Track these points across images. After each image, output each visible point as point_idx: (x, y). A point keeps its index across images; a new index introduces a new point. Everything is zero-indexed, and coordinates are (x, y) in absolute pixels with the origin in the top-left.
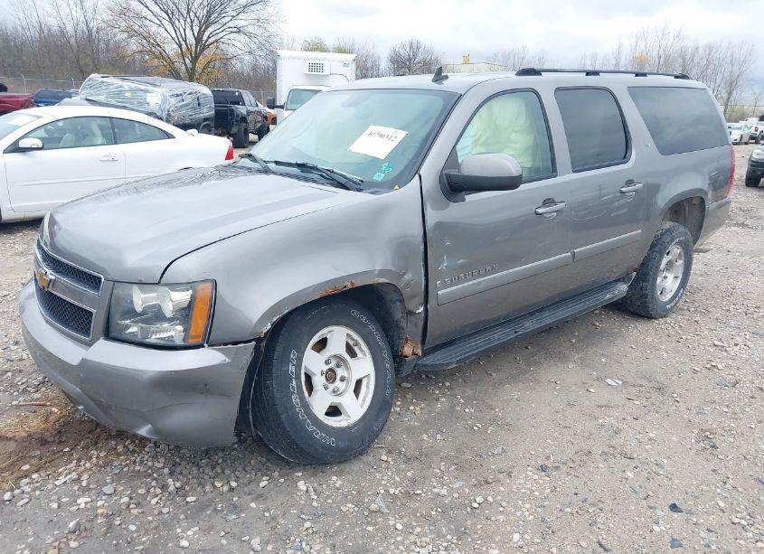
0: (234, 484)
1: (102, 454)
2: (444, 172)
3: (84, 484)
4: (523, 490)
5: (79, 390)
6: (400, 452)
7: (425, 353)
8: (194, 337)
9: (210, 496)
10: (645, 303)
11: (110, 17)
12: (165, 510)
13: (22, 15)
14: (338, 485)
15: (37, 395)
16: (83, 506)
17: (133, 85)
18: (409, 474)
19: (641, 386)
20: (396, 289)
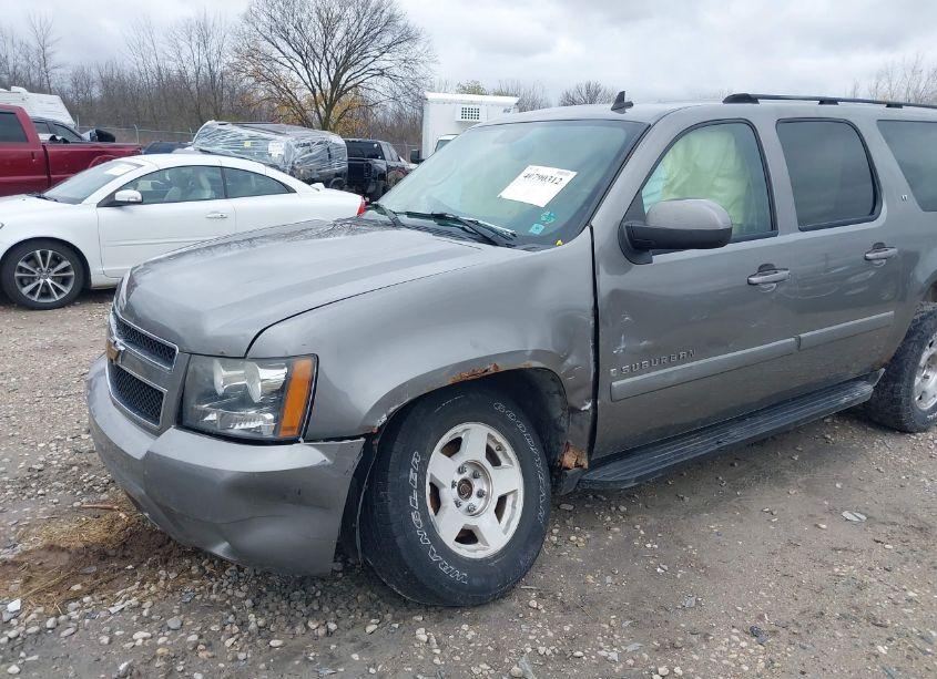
0: (332, 626)
1: (172, 576)
2: (625, 224)
3: (145, 613)
4: (725, 662)
5: (143, 492)
6: (555, 598)
7: (594, 465)
8: (286, 429)
9: (300, 641)
10: (898, 410)
11: (236, 60)
12: (242, 656)
13: (140, 59)
14: (469, 637)
15: (105, 496)
16: (139, 642)
17: (254, 133)
18: (567, 629)
19: (895, 524)
20: (555, 378)
